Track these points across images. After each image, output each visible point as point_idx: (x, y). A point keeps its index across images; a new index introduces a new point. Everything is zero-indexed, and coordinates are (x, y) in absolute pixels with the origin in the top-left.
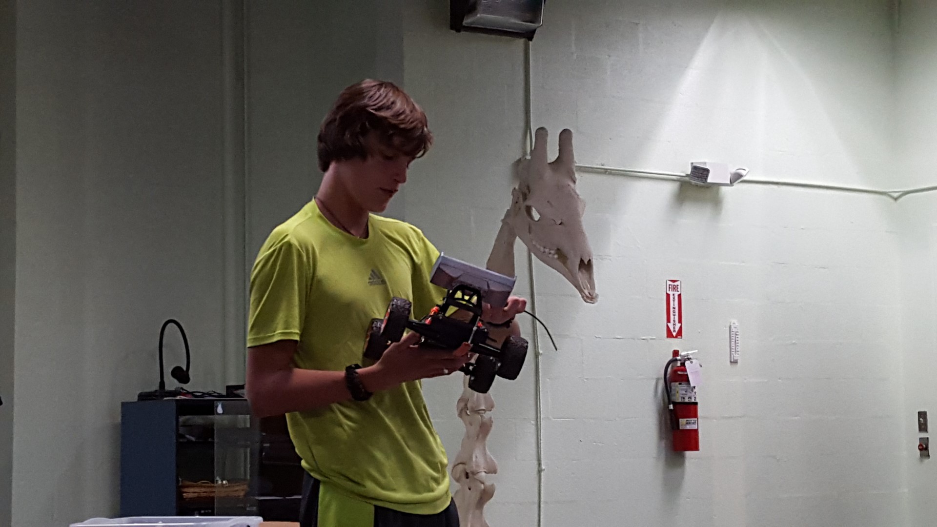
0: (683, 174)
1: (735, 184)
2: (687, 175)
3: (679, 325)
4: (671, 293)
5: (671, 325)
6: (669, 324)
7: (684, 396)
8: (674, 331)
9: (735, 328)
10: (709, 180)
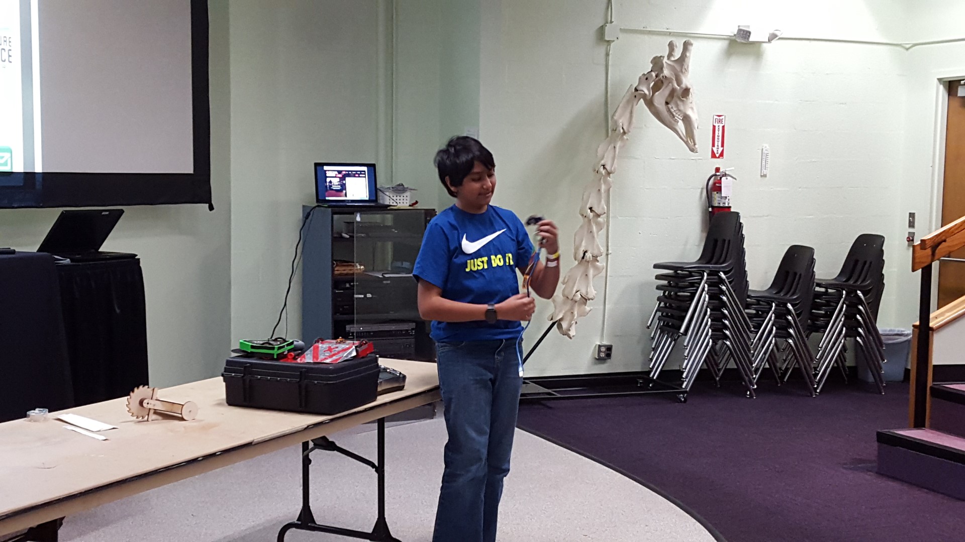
0: (733, 35)
1: (773, 41)
2: (735, 35)
3: (722, 148)
4: (716, 125)
5: (715, 149)
6: (714, 148)
7: (719, 202)
8: (717, 153)
9: (766, 150)
10: (752, 38)
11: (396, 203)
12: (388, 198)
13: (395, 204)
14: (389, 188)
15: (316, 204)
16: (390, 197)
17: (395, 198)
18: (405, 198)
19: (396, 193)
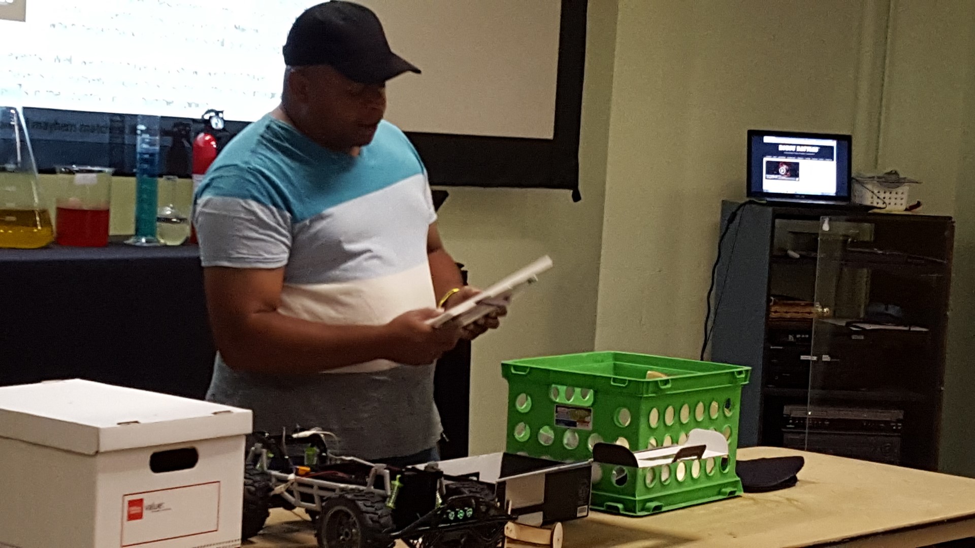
11: (884, 203)
12: (870, 194)
13: (881, 205)
14: (873, 177)
15: (748, 199)
16: (873, 192)
17: (882, 195)
18: (900, 195)
19: (885, 186)
